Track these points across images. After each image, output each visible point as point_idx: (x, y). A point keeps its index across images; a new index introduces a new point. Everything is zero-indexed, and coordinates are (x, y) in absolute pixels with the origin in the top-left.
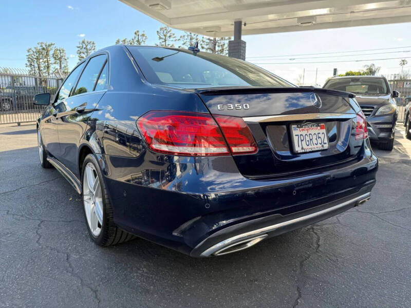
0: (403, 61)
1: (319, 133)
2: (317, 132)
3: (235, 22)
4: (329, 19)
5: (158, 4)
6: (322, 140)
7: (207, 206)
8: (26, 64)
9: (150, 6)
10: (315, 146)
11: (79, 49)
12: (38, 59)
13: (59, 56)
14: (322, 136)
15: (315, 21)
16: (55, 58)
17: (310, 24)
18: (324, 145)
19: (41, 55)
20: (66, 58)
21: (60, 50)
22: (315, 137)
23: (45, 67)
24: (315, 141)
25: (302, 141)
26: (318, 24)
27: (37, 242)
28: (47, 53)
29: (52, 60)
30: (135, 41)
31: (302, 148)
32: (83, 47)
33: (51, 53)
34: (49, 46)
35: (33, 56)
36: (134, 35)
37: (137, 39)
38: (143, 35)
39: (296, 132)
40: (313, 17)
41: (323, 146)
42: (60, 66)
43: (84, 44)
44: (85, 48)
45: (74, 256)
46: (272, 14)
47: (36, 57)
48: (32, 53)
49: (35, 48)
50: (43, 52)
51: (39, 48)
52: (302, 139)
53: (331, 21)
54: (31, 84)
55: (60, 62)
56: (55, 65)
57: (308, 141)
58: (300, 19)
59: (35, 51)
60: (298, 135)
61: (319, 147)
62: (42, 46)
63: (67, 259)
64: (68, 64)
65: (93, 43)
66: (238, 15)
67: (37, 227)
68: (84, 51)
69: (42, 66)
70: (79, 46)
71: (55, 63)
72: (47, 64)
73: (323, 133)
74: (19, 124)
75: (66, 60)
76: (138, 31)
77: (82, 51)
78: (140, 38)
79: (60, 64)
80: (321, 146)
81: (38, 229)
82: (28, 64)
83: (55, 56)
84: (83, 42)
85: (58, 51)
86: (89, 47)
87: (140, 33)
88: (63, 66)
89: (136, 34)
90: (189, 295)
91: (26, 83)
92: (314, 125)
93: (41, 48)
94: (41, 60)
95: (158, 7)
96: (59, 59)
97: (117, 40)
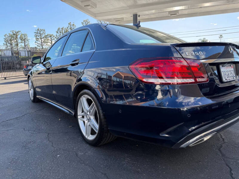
0: (221, 36)
2: (230, 70)
3: (133, 15)
4: (186, 12)
5: (89, 5)
6: (233, 74)
7: (189, 115)
8: (4, 44)
9: (84, 6)
10: (231, 78)
11: (36, 34)
12: (11, 40)
13: (24, 38)
14: (232, 72)
15: (179, 14)
16: (21, 39)
17: (175, 15)
19: (13, 38)
20: (28, 39)
21: (24, 35)
22: (230, 73)
23: (15, 45)
26: (179, 15)
27: (52, 146)
28: (16, 36)
29: (19, 41)
30: (69, 28)
31: (226, 79)
32: (38, 32)
33: (19, 36)
34: (17, 32)
35: (8, 38)
36: (68, 25)
37: (70, 27)
38: (73, 25)
39: (222, 69)
40: (177, 11)
41: (233, 78)
42: (25, 44)
43: (38, 31)
44: (39, 33)
45: (80, 154)
46: (154, 10)
47: (9, 39)
48: (7, 37)
49: (9, 34)
50: (14, 36)
51: (11, 34)
52: (225, 74)
53: (187, 13)
54: (9, 54)
55: (25, 41)
56: (21, 44)
58: (170, 12)
59: (9, 36)
60: (223, 72)
62: (13, 33)
63: (77, 155)
64: (29, 43)
65: (44, 30)
66: (135, 11)
67: (47, 137)
68: (39, 35)
69: (14, 44)
70: (35, 32)
71: (21, 42)
72: (16, 43)
74: (5, 78)
75: (28, 40)
76: (70, 23)
77: (38, 35)
78: (72, 27)
79: (25, 43)
81: (49, 138)
82: (5, 43)
83: (21, 38)
84: (38, 30)
85: (23, 36)
86: (41, 32)
87: (72, 24)
88: (26, 44)
89: (69, 24)
90: (164, 173)
91: (6, 54)
92: (229, 65)
93: (13, 34)
94: (13, 41)
95: (89, 7)
96: (24, 40)
97: (58, 28)
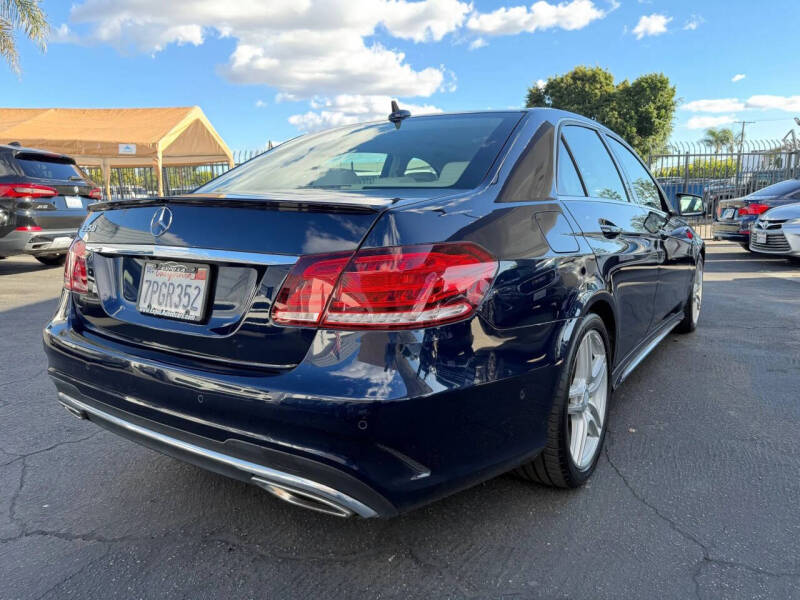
1: (190, 286)
2: (185, 282)
6: (192, 300)
10: (173, 310)
14: (193, 292)
18: (192, 313)
22: (178, 291)
24: (175, 299)
25: (154, 292)
39: (149, 275)
41: (187, 312)
52: (155, 289)
57: (164, 295)
60: (150, 282)
61: (179, 313)
73: (197, 287)
80: (183, 311)
92: (181, 269)
